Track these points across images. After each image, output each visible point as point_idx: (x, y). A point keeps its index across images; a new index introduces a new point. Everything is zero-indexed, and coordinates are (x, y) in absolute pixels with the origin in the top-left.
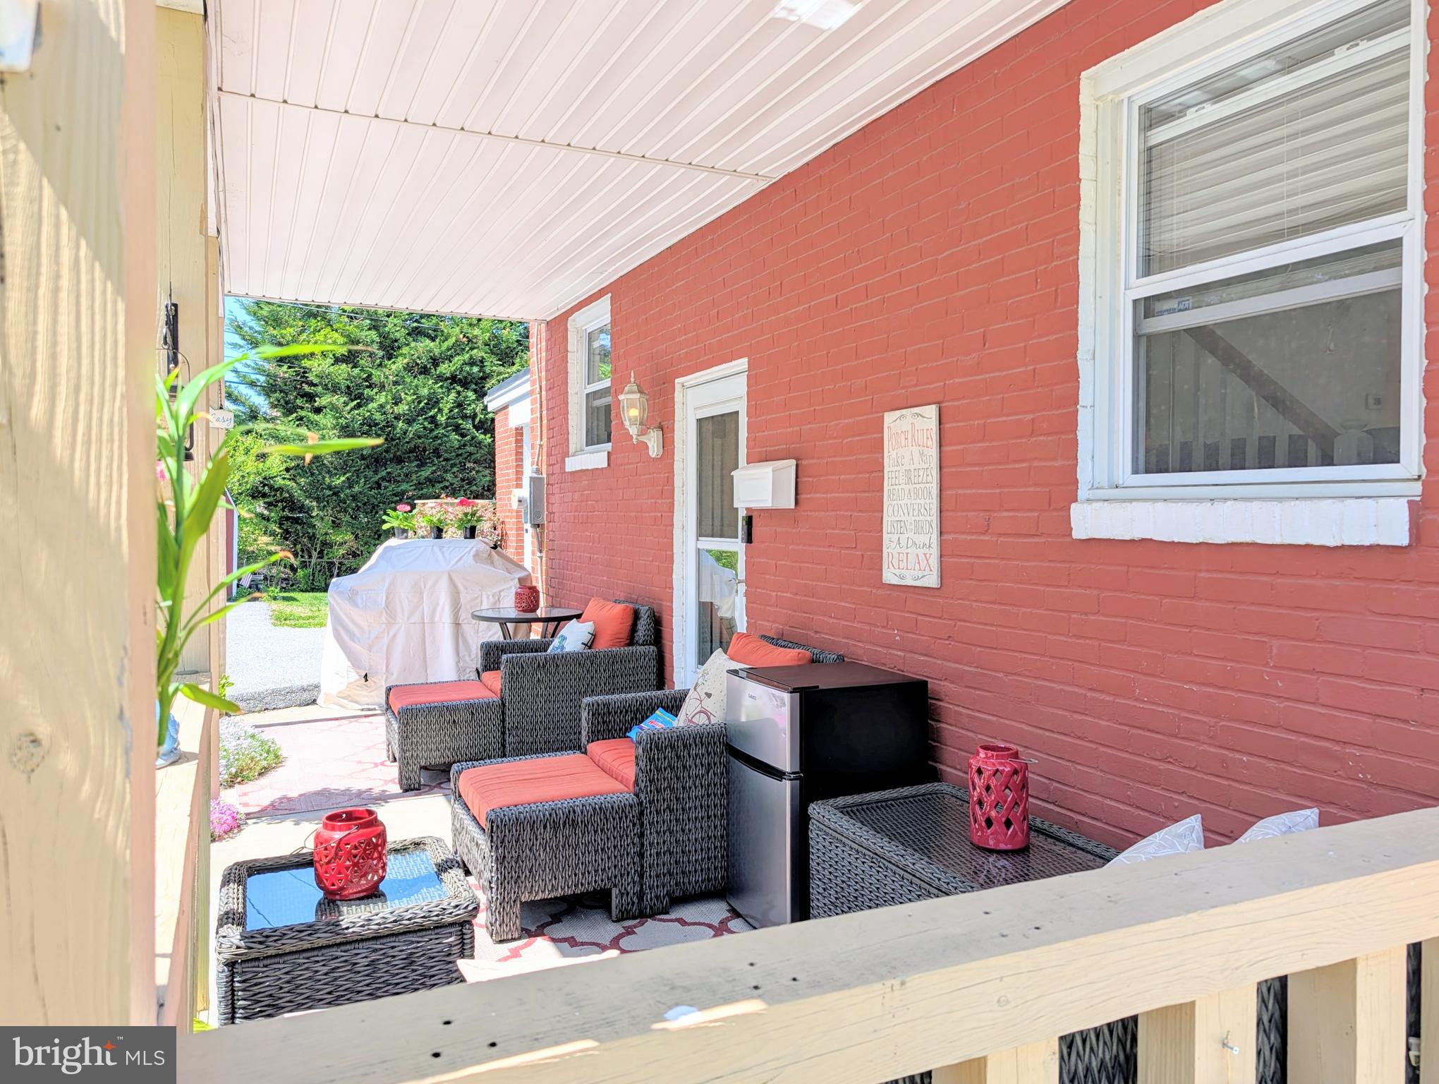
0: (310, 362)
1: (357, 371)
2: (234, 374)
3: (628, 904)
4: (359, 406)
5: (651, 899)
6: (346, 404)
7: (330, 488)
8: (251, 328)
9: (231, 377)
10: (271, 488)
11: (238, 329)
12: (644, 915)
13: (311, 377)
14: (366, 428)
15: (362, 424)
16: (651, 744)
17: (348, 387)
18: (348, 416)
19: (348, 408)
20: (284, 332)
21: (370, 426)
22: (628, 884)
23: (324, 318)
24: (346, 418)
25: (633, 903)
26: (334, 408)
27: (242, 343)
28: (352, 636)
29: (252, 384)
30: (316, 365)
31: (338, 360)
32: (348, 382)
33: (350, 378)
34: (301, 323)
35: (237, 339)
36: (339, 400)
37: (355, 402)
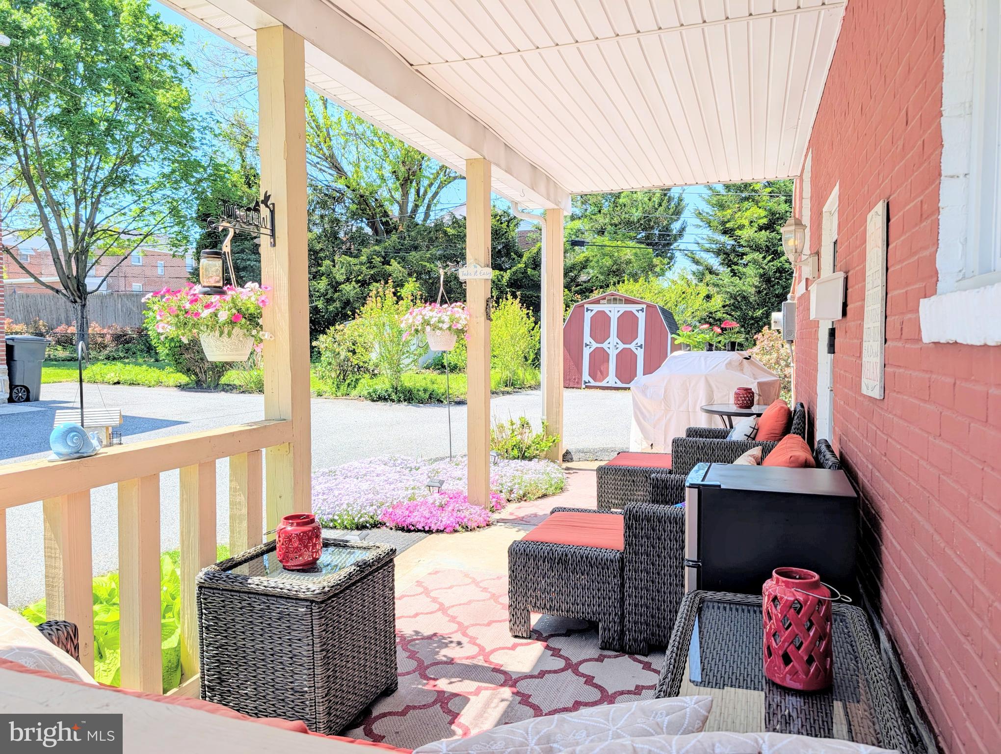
0: (741, 232)
1: (773, 234)
2: (697, 245)
3: (610, 638)
4: (773, 260)
5: (629, 640)
6: (764, 258)
7: (752, 318)
8: (707, 213)
9: (695, 247)
10: (714, 319)
11: (699, 214)
12: (622, 650)
13: (743, 242)
14: (778, 275)
15: (775, 272)
16: (630, 515)
17: (767, 246)
18: (766, 267)
19: (766, 261)
20: (725, 213)
21: (781, 272)
22: (610, 623)
23: (753, 200)
24: (764, 269)
25: (614, 639)
26: (755, 262)
27: (701, 224)
28: (644, 417)
29: (708, 251)
30: (745, 233)
31: (761, 229)
32: (767, 243)
33: (768, 240)
34: (737, 206)
35: (698, 222)
36: (758, 256)
37: (770, 257)
